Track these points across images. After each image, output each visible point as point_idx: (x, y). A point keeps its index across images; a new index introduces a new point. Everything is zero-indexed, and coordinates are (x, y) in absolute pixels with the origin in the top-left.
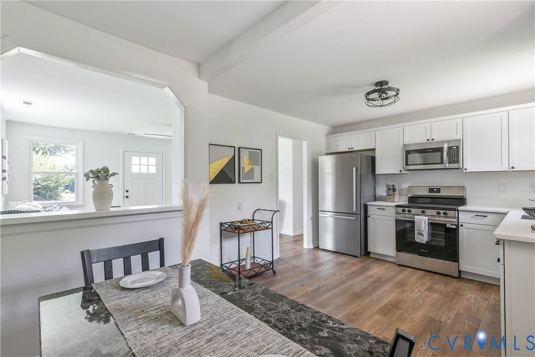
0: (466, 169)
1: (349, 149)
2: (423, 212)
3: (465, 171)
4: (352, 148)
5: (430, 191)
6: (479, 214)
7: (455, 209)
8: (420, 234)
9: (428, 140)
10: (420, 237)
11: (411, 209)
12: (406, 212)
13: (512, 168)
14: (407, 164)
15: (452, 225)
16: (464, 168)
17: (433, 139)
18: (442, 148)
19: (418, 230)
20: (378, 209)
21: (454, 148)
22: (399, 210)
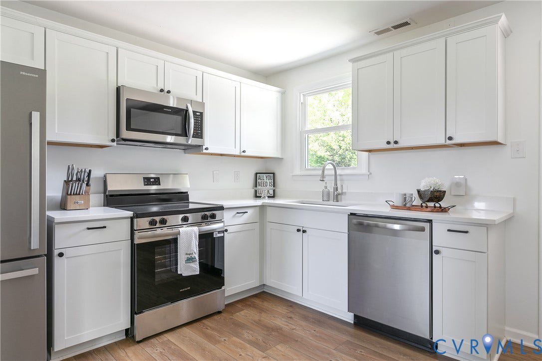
0: (207, 149)
2: (185, 219)
3: (205, 151)
5: (144, 182)
6: (241, 210)
7: (221, 208)
8: (190, 260)
9: (162, 91)
10: (192, 265)
11: (165, 217)
12: (158, 225)
13: (244, 152)
14: (129, 128)
15: (219, 232)
16: (204, 147)
17: (169, 92)
18: (187, 111)
19: (187, 254)
20: (89, 229)
21: (198, 114)
22: (143, 223)
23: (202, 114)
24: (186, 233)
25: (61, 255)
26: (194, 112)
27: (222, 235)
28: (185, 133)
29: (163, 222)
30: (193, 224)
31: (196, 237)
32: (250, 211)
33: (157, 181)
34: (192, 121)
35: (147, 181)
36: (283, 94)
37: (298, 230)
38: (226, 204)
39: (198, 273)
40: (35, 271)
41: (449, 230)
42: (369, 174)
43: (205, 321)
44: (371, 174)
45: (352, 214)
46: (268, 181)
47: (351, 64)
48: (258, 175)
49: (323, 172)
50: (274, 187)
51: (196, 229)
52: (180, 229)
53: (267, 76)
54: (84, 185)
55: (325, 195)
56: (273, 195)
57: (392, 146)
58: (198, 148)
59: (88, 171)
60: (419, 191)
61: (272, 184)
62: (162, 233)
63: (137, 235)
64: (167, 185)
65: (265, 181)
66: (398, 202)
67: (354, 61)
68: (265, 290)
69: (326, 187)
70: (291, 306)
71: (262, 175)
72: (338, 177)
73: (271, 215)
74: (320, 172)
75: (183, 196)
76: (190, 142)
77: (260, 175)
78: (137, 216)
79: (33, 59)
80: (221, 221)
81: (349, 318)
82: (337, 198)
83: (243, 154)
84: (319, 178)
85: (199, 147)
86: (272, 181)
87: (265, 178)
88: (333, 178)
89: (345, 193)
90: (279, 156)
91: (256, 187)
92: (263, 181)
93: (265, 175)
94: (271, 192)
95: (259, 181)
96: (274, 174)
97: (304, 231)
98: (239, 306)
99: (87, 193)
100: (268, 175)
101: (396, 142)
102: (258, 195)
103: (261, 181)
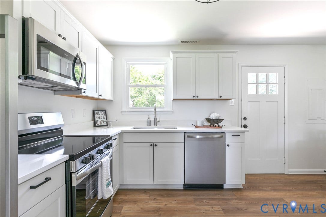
0: (85, 92)
3: (83, 94)
5: (30, 122)
10: (110, 187)
13: (101, 96)
16: (83, 91)
19: (106, 180)
35: (33, 121)
37: (151, 145)
42: (172, 111)
46: (102, 116)
47: (173, 54)
48: (95, 111)
49: (155, 109)
50: (107, 119)
55: (149, 123)
56: (106, 124)
60: (206, 119)
61: (105, 117)
65: (100, 115)
66: (200, 125)
69: (149, 118)
71: (98, 111)
74: (153, 110)
77: (97, 111)
86: (105, 115)
87: (100, 113)
90: (112, 99)
91: (94, 119)
92: (99, 115)
93: (100, 111)
94: (105, 123)
95: (96, 115)
96: (105, 110)
97: (155, 145)
100: (102, 111)
101: (197, 97)
102: (96, 125)
103: (97, 115)
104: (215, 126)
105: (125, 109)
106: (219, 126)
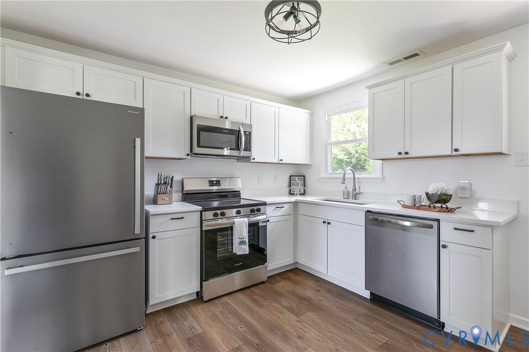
0: (254, 159)
1: (78, 94)
2: (238, 212)
3: (252, 161)
4: (88, 95)
5: (209, 184)
6: (279, 205)
7: (265, 204)
8: (242, 243)
9: (222, 117)
10: (243, 246)
11: (224, 211)
12: (219, 217)
13: (281, 160)
14: (199, 146)
15: (263, 222)
16: (252, 158)
17: (226, 118)
18: (239, 131)
19: (240, 238)
20: (172, 219)
21: (247, 133)
22: (209, 215)
23: (250, 133)
24: (239, 223)
25: (154, 237)
26: (245, 132)
27: (265, 224)
28: (238, 148)
29: (223, 214)
30: (244, 216)
31: (246, 226)
32: (286, 206)
33: (218, 183)
34: (243, 138)
35: (212, 183)
36: (312, 114)
37: (324, 222)
38: (268, 200)
39: (248, 253)
40: (137, 249)
41: (455, 229)
42: (382, 178)
43: (253, 289)
44: (384, 178)
45: (368, 211)
46: (300, 182)
47: (367, 90)
48: (292, 177)
49: (344, 176)
50: (304, 187)
51: (246, 220)
52: (235, 220)
53: (299, 101)
54: (169, 187)
55: (345, 195)
56: (303, 193)
57: (403, 156)
58: (247, 159)
59: (171, 177)
60: (427, 194)
61: (303, 184)
62: (222, 222)
63: (205, 223)
64: (225, 186)
66: (408, 202)
67: (370, 87)
68: (298, 267)
69: (346, 188)
70: (318, 281)
71: (295, 177)
72: (356, 180)
73: (302, 209)
74: (342, 176)
75: (236, 194)
76: (241, 155)
78: (205, 210)
79: (136, 100)
80: (264, 214)
81: (367, 294)
82: (355, 196)
83: (281, 162)
84: (341, 181)
85: (249, 157)
86: (303, 182)
87: (297, 180)
88: (352, 180)
89: (362, 192)
90: (309, 163)
91: (290, 186)
92: (296, 182)
93: (297, 177)
94: (302, 191)
95: (292, 182)
96: (304, 176)
97: (329, 223)
98: (278, 278)
99: (171, 192)
100: (300, 177)
101: (407, 153)
102: (292, 193)
103: (294, 182)
104: (434, 208)
105: (323, 175)
106: (447, 208)
